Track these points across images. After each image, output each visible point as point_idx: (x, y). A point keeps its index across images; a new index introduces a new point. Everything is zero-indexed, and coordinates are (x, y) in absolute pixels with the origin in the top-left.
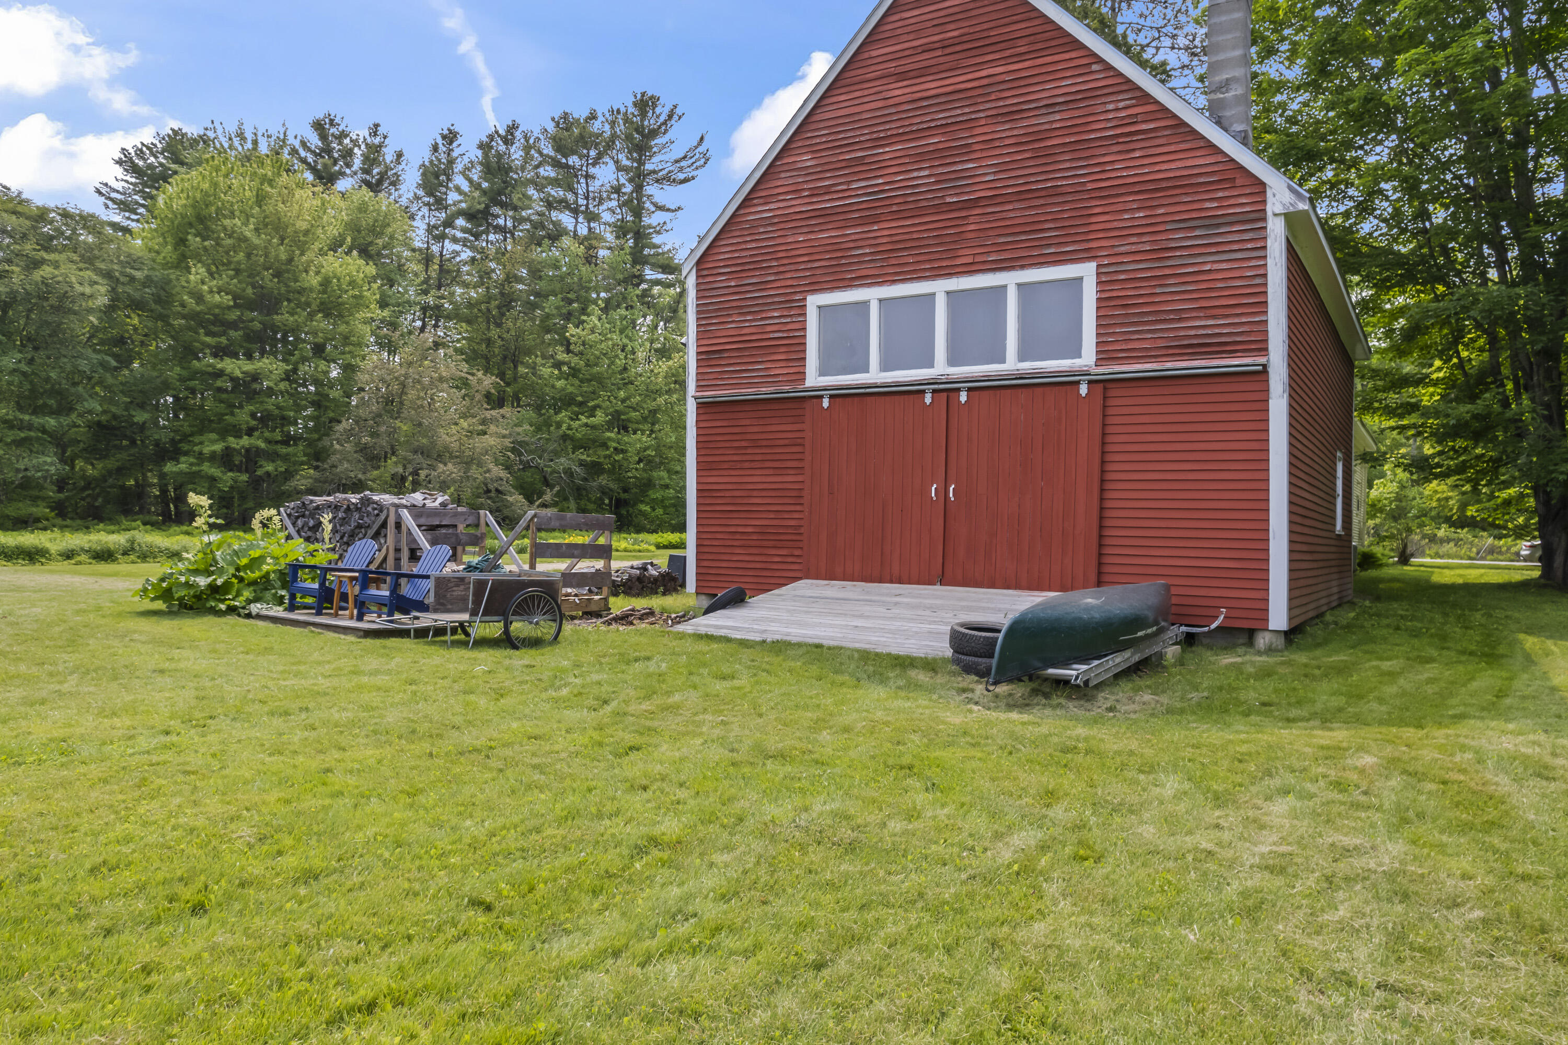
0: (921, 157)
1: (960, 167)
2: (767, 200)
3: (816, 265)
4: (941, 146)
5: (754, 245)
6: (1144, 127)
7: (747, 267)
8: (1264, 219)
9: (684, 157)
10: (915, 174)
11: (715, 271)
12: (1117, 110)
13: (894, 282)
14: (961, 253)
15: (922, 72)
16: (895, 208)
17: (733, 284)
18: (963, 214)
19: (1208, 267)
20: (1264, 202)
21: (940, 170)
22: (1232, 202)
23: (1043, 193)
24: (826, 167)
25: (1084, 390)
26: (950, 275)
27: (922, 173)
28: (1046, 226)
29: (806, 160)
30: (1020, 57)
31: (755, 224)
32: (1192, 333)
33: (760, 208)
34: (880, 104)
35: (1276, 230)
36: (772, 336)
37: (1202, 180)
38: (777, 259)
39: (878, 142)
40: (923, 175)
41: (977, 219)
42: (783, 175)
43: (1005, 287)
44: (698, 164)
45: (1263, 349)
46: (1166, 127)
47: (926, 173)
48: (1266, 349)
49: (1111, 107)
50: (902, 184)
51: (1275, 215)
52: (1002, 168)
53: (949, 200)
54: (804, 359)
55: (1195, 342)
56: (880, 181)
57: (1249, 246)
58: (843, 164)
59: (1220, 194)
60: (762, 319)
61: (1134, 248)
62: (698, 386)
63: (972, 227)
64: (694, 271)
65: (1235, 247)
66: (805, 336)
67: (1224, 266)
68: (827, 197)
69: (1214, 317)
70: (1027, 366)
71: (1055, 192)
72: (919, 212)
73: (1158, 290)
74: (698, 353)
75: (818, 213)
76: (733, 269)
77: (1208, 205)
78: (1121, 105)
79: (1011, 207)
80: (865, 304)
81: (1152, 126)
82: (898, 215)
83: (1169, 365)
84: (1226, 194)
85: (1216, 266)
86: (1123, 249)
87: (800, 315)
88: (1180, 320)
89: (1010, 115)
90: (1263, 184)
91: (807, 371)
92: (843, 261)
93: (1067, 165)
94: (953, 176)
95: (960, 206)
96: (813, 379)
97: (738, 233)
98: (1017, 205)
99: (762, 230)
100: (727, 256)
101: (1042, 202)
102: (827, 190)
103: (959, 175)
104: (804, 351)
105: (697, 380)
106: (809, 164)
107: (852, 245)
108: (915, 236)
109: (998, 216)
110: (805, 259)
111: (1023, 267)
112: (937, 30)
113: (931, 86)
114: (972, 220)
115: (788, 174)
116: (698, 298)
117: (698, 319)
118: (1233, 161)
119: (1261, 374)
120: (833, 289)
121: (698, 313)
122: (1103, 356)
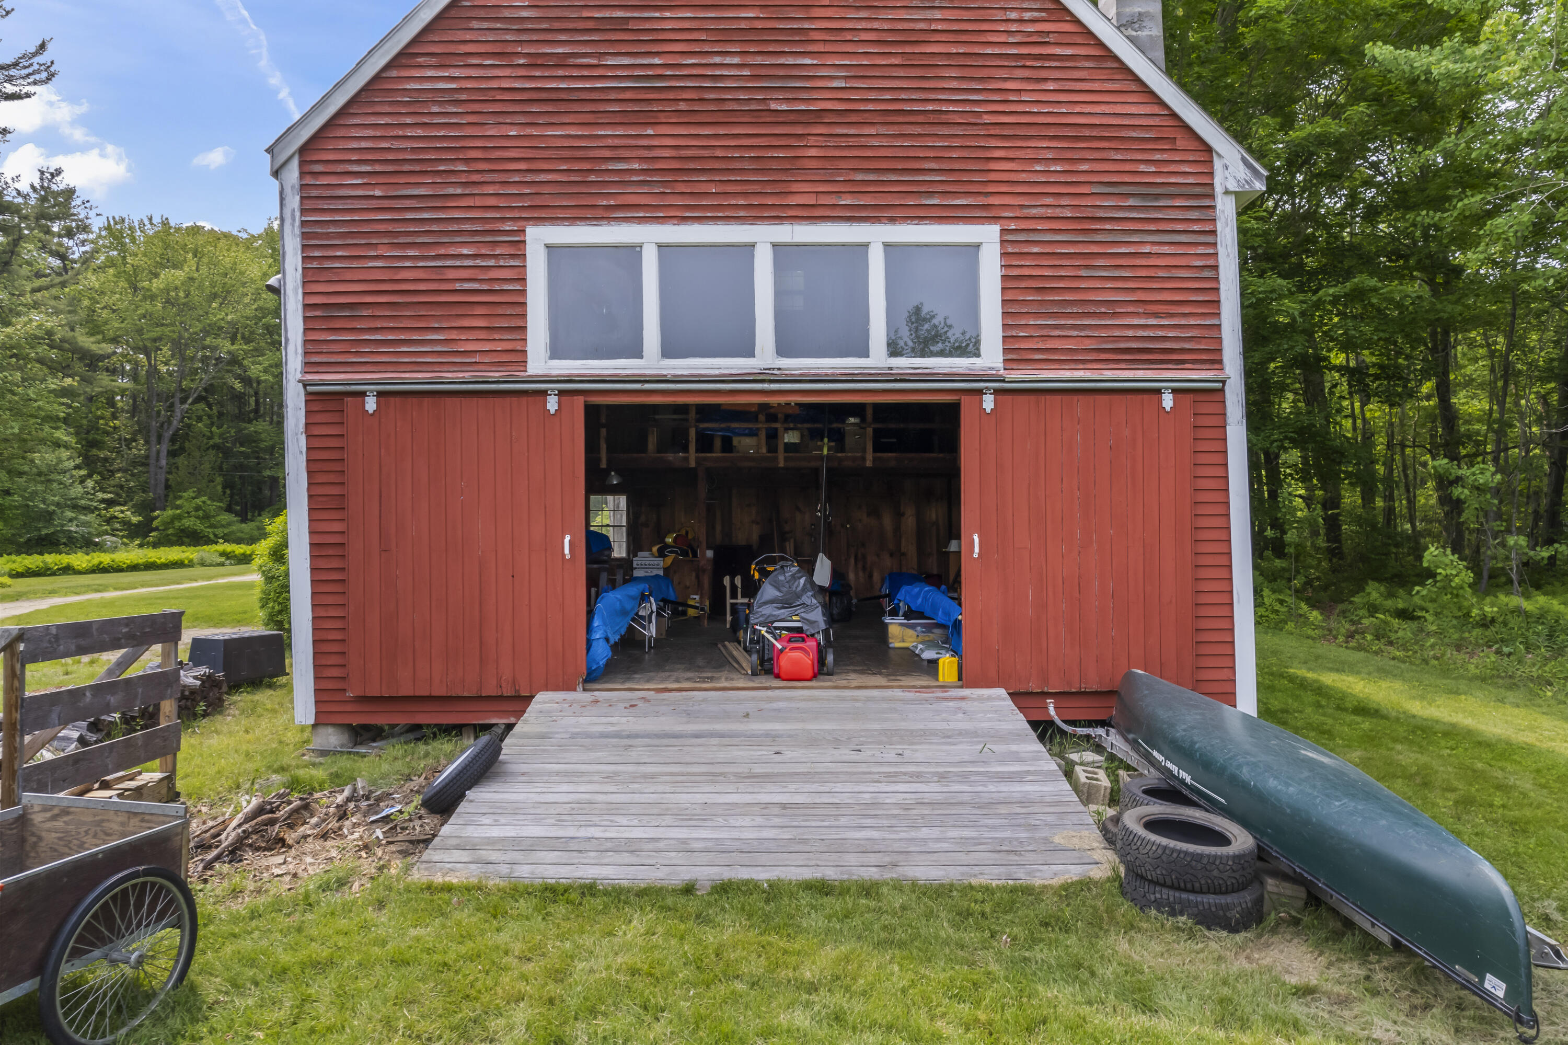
0: (725, 36)
1: (791, 61)
2: (444, 59)
3: (542, 177)
4: (759, 25)
5: (420, 132)
6: (1058, 51)
7: (406, 168)
8: (1212, 196)
9: (15, 65)
10: (717, 60)
11: (340, 168)
12: (1021, 21)
13: (684, 219)
14: (795, 187)
16: (682, 106)
17: (378, 193)
18: (799, 130)
19: (1147, 249)
20: (1211, 174)
21: (759, 60)
22: (1173, 168)
23: (920, 119)
24: (557, 25)
25: (1168, 401)
26: (779, 219)
27: (728, 60)
28: (927, 165)
31: (419, 100)
32: (1130, 333)
33: (430, 73)
35: (1226, 209)
36: (458, 286)
37: (1135, 134)
38: (467, 161)
40: (729, 63)
41: (821, 141)
42: (475, 24)
43: (866, 246)
44: (37, 77)
45: (1217, 362)
46: (1088, 57)
47: (736, 60)
48: (1220, 362)
49: (1013, 15)
50: (695, 72)
51: (1227, 192)
52: (859, 73)
53: (774, 106)
54: (524, 329)
55: (1134, 345)
56: (657, 61)
57: (1196, 228)
58: (590, 25)
59: (1158, 156)
60: (438, 257)
61: (1050, 212)
62: (306, 364)
63: (813, 152)
64: (295, 163)
65: (1179, 227)
66: (523, 292)
67: (1166, 249)
68: (560, 73)
69: (1156, 315)
70: (902, 363)
71: (937, 120)
72: (725, 117)
73: (1083, 273)
74: (306, 306)
75: (544, 96)
76: (378, 168)
77: (1143, 168)
78: (1027, 15)
79: (873, 131)
80: (634, 251)
81: (1068, 51)
82: (689, 118)
83: (1108, 374)
84: (1165, 157)
85: (1156, 249)
86: (1034, 212)
87: (513, 256)
88: (1115, 315)
90: (1209, 150)
91: (529, 348)
92: (592, 178)
93: (954, 84)
94: (781, 72)
95: (792, 117)
96: (541, 363)
97: (387, 109)
98: (883, 130)
99: (435, 109)
100: (364, 144)
101: (918, 130)
102: (561, 62)
103: (791, 73)
104: (524, 316)
105: (306, 353)
106: (524, 14)
107: (607, 153)
108: (719, 153)
109: (852, 141)
110: (523, 166)
111: (892, 220)
114: (812, 141)
115: (485, 25)
116: (303, 211)
117: (304, 247)
118: (1174, 115)
119: (1217, 393)
120: (573, 220)
121: (304, 236)
122: (1013, 356)
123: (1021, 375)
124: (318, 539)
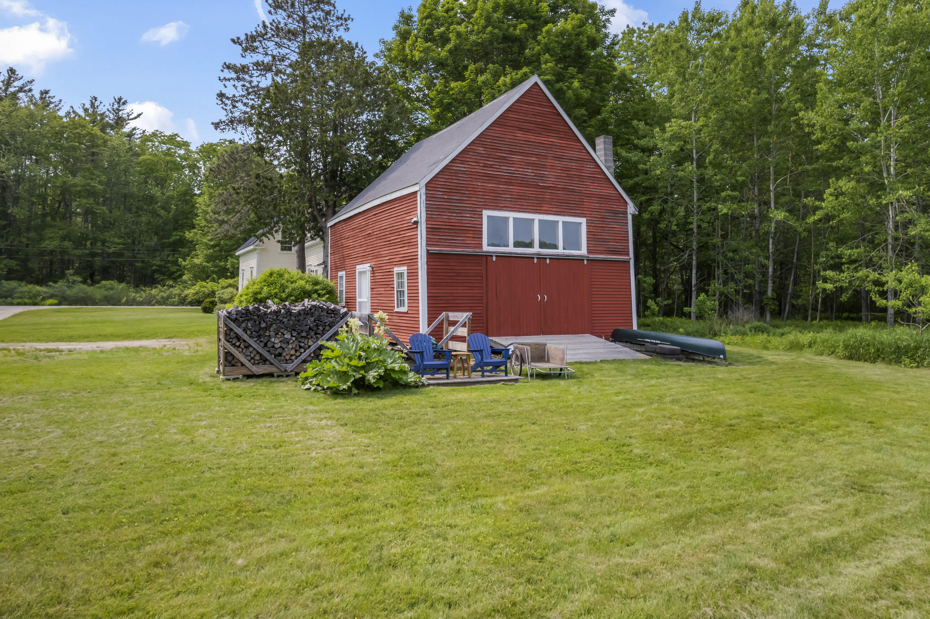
0: (529, 164)
1: (543, 172)
2: (463, 162)
3: (484, 197)
4: (536, 162)
5: (459, 182)
8: (627, 214)
10: (527, 170)
11: (438, 189)
12: (590, 168)
13: (519, 211)
14: (543, 205)
15: (529, 131)
16: (518, 181)
17: (446, 198)
18: (544, 191)
19: (614, 226)
20: (627, 209)
21: (536, 171)
22: (620, 207)
23: (570, 190)
24: (489, 156)
25: (585, 262)
26: (540, 213)
28: (570, 202)
29: (481, 150)
30: (562, 138)
31: (458, 173)
32: (612, 247)
33: (460, 165)
34: (513, 137)
35: (630, 217)
36: (463, 225)
37: (613, 198)
38: (468, 191)
39: (511, 152)
40: (529, 172)
41: (549, 194)
42: (472, 154)
43: (558, 221)
47: (531, 171)
48: (629, 254)
49: (589, 166)
50: (521, 173)
51: (630, 214)
52: (557, 177)
53: (538, 184)
54: (482, 238)
55: (613, 250)
56: (513, 169)
57: (624, 222)
58: (497, 157)
60: (461, 217)
61: (597, 216)
62: (427, 244)
63: (547, 197)
64: (425, 187)
65: (621, 221)
66: (482, 228)
67: (618, 226)
68: (489, 169)
69: (616, 242)
70: (567, 252)
71: (573, 191)
72: (528, 186)
73: (602, 231)
74: (427, 228)
75: (487, 175)
76: (446, 191)
77: (614, 206)
78: (591, 166)
79: (560, 192)
80: (506, 219)
82: (520, 185)
83: (609, 257)
84: (618, 204)
85: (616, 226)
86: (593, 216)
87: (479, 218)
88: (609, 242)
89: (559, 158)
90: (626, 203)
91: (483, 243)
92: (498, 199)
93: (577, 182)
94: (540, 175)
95: (543, 187)
96: (486, 248)
97: (448, 174)
98: (562, 192)
99: (463, 176)
100: (442, 184)
101: (570, 193)
102: (491, 166)
103: (543, 176)
104: (482, 234)
105: (427, 241)
107: (502, 193)
108: (526, 195)
109: (556, 195)
110: (482, 194)
111: (564, 215)
112: (533, 116)
113: (532, 138)
114: (547, 194)
116: (426, 200)
117: (426, 211)
118: (620, 194)
119: (628, 262)
120: (494, 209)
121: (426, 207)
122: (589, 251)
123: (592, 256)
124: (430, 295)
